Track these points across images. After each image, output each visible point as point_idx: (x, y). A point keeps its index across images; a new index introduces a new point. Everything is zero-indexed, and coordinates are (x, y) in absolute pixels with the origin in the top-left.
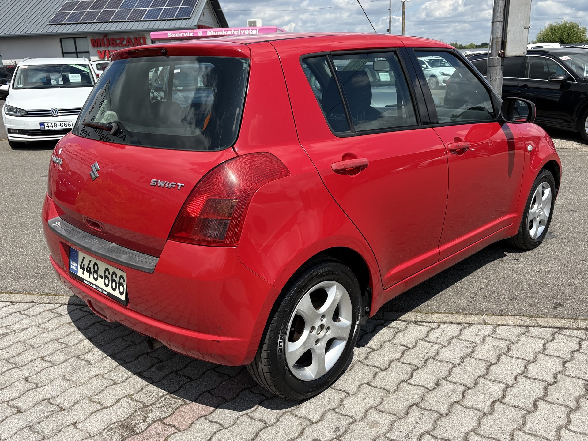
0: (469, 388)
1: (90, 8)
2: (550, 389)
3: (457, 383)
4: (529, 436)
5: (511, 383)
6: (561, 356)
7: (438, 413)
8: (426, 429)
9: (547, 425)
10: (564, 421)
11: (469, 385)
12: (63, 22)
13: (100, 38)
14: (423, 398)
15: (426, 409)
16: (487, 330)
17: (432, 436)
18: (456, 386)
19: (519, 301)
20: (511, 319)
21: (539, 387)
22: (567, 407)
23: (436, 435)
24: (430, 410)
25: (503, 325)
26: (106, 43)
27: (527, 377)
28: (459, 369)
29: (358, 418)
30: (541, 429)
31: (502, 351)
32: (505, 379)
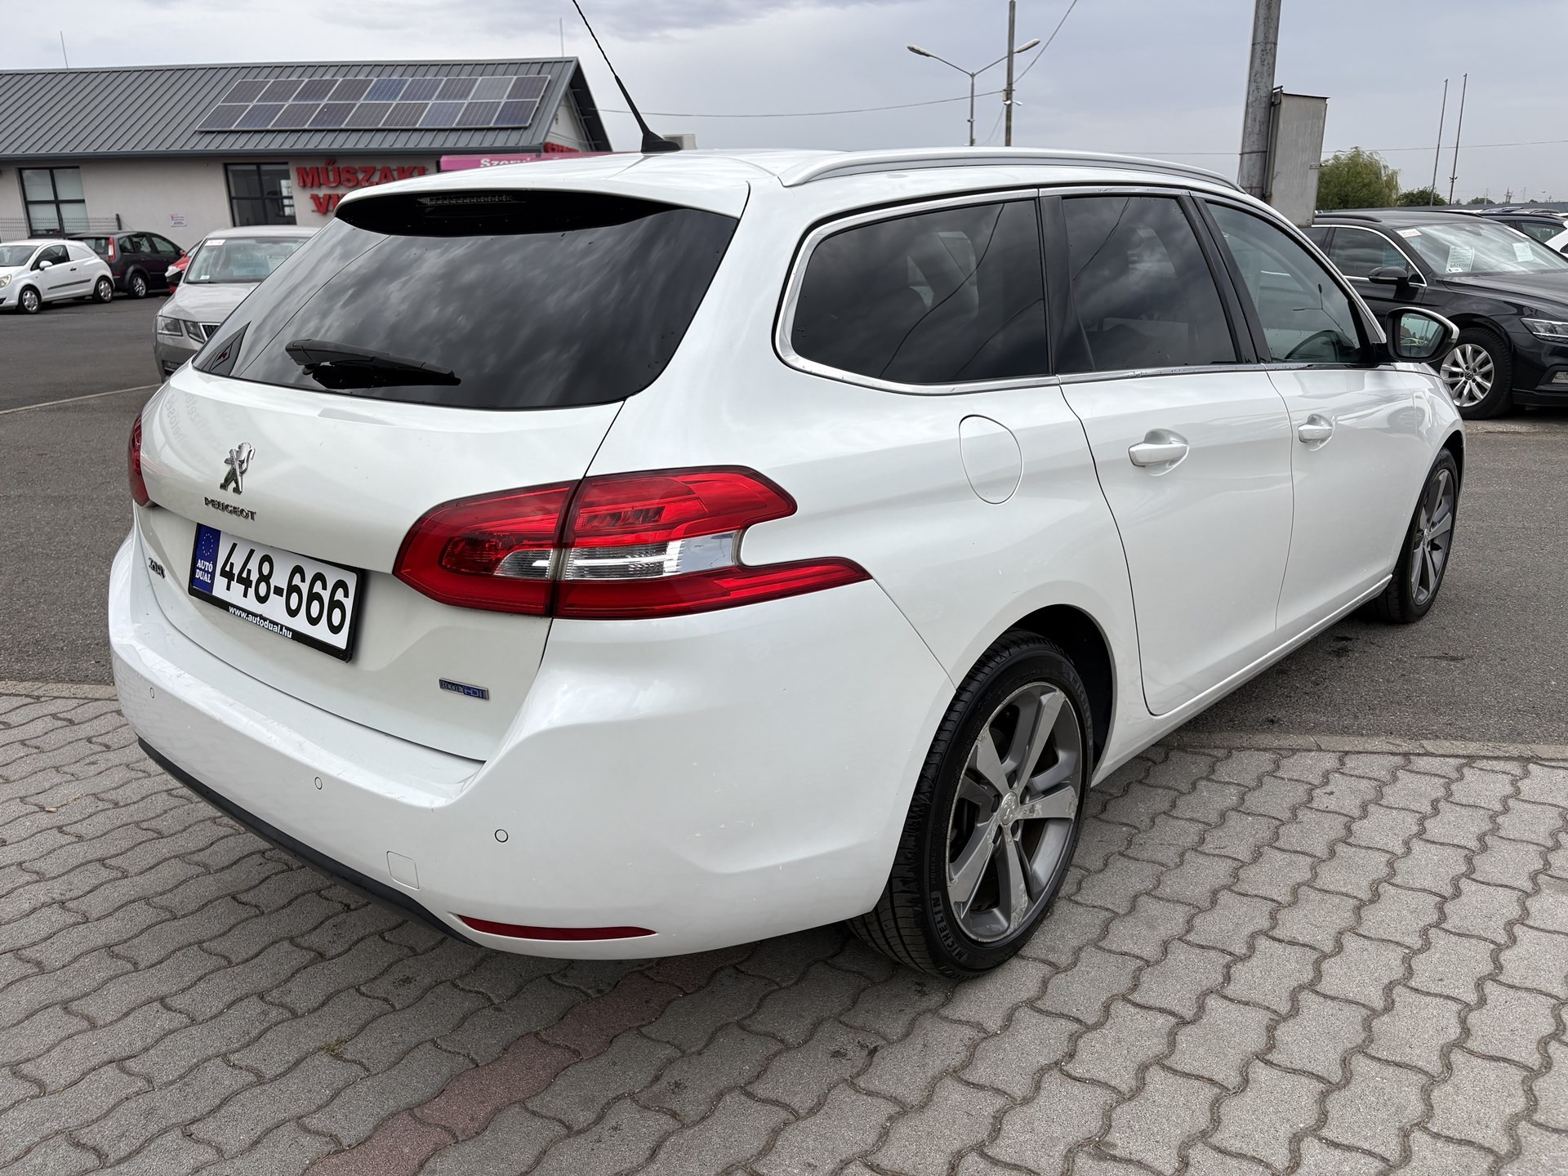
0: (1322, 861)
1: (294, 96)
2: (1477, 860)
3: (1296, 852)
4: (1457, 937)
5: (1399, 850)
6: (1482, 804)
7: (1273, 900)
8: (1259, 927)
9: (1486, 920)
10: (1515, 911)
11: (1319, 855)
12: (233, 128)
13: (319, 166)
14: (1235, 876)
15: (1247, 895)
16: (1329, 761)
17: (1274, 939)
18: (1295, 857)
21: (1455, 858)
22: (1514, 889)
23: (1280, 937)
24: (1257, 896)
25: (1357, 753)
26: (331, 178)
27: (1427, 841)
28: (1293, 829)
29: (1121, 911)
30: (1477, 926)
31: (1368, 797)
32: (1387, 844)
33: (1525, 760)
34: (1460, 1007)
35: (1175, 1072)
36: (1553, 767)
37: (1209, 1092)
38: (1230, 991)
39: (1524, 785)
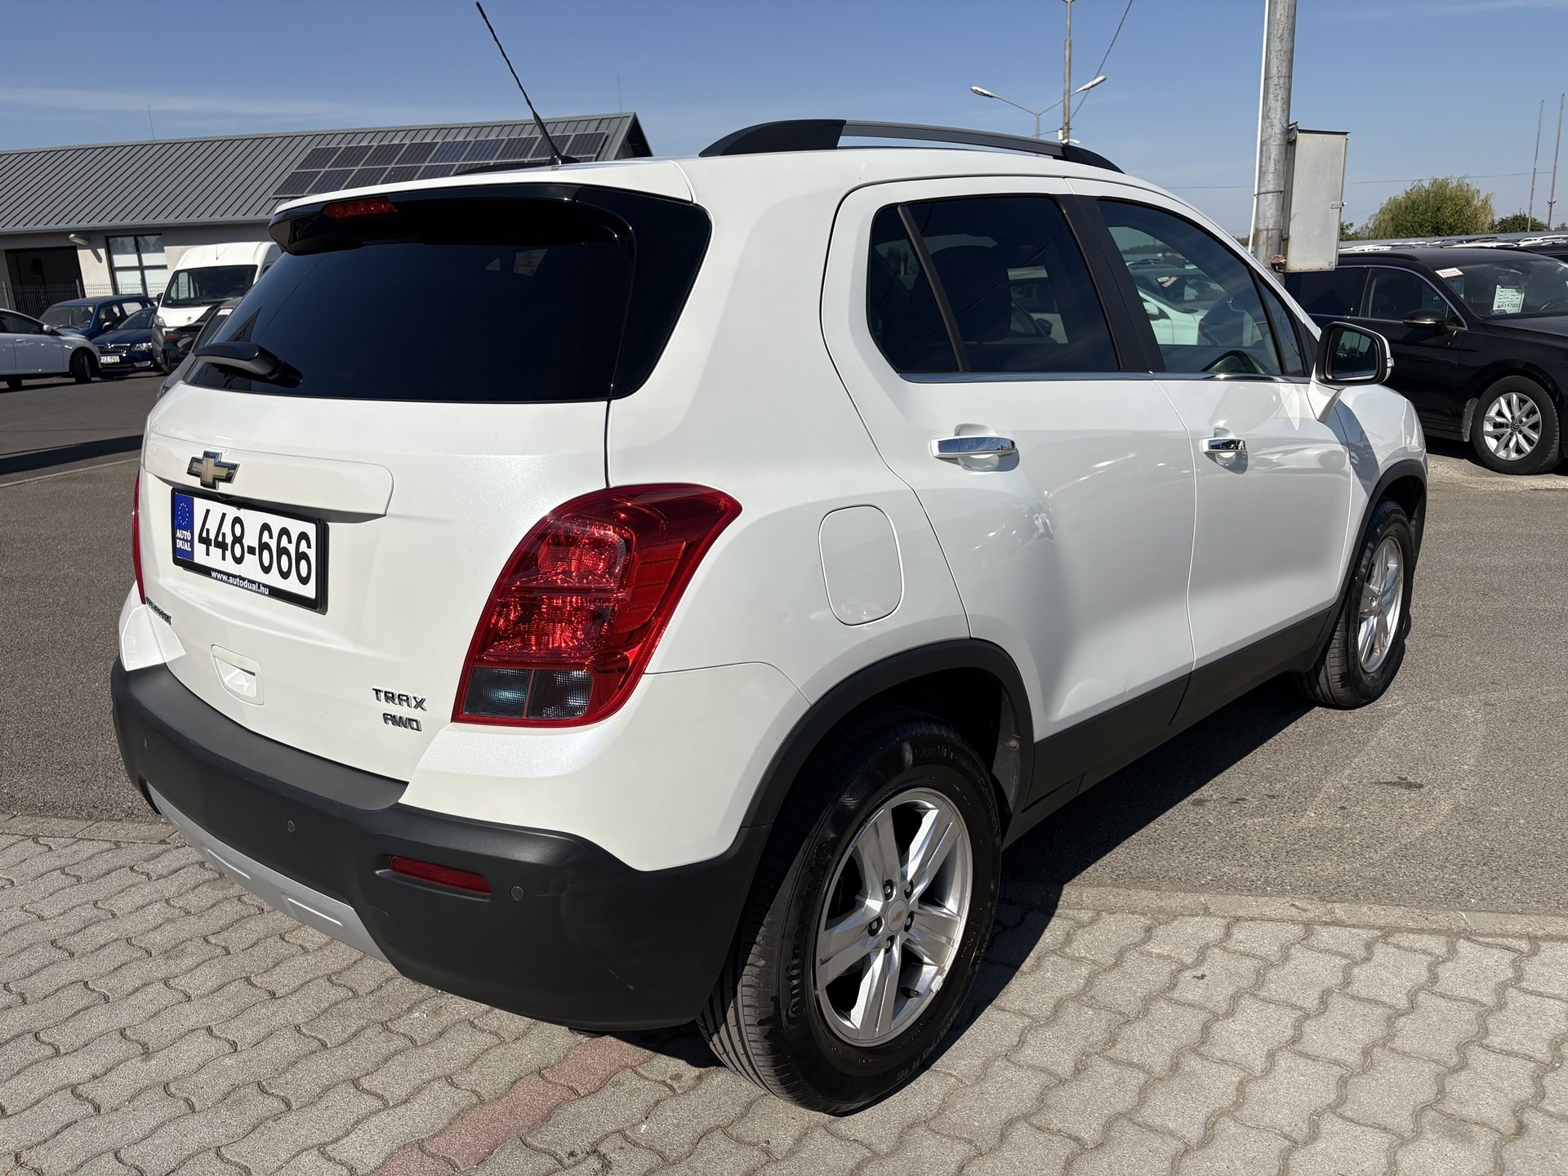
6: (1385, 999)
16: (1213, 929)
25: (1252, 919)
27: (1300, 1052)
28: (1137, 1030)
29: (884, 1148)
31: (1244, 984)
32: (1245, 1056)
33: (1454, 936)
36: (1488, 945)
39: (1445, 972)
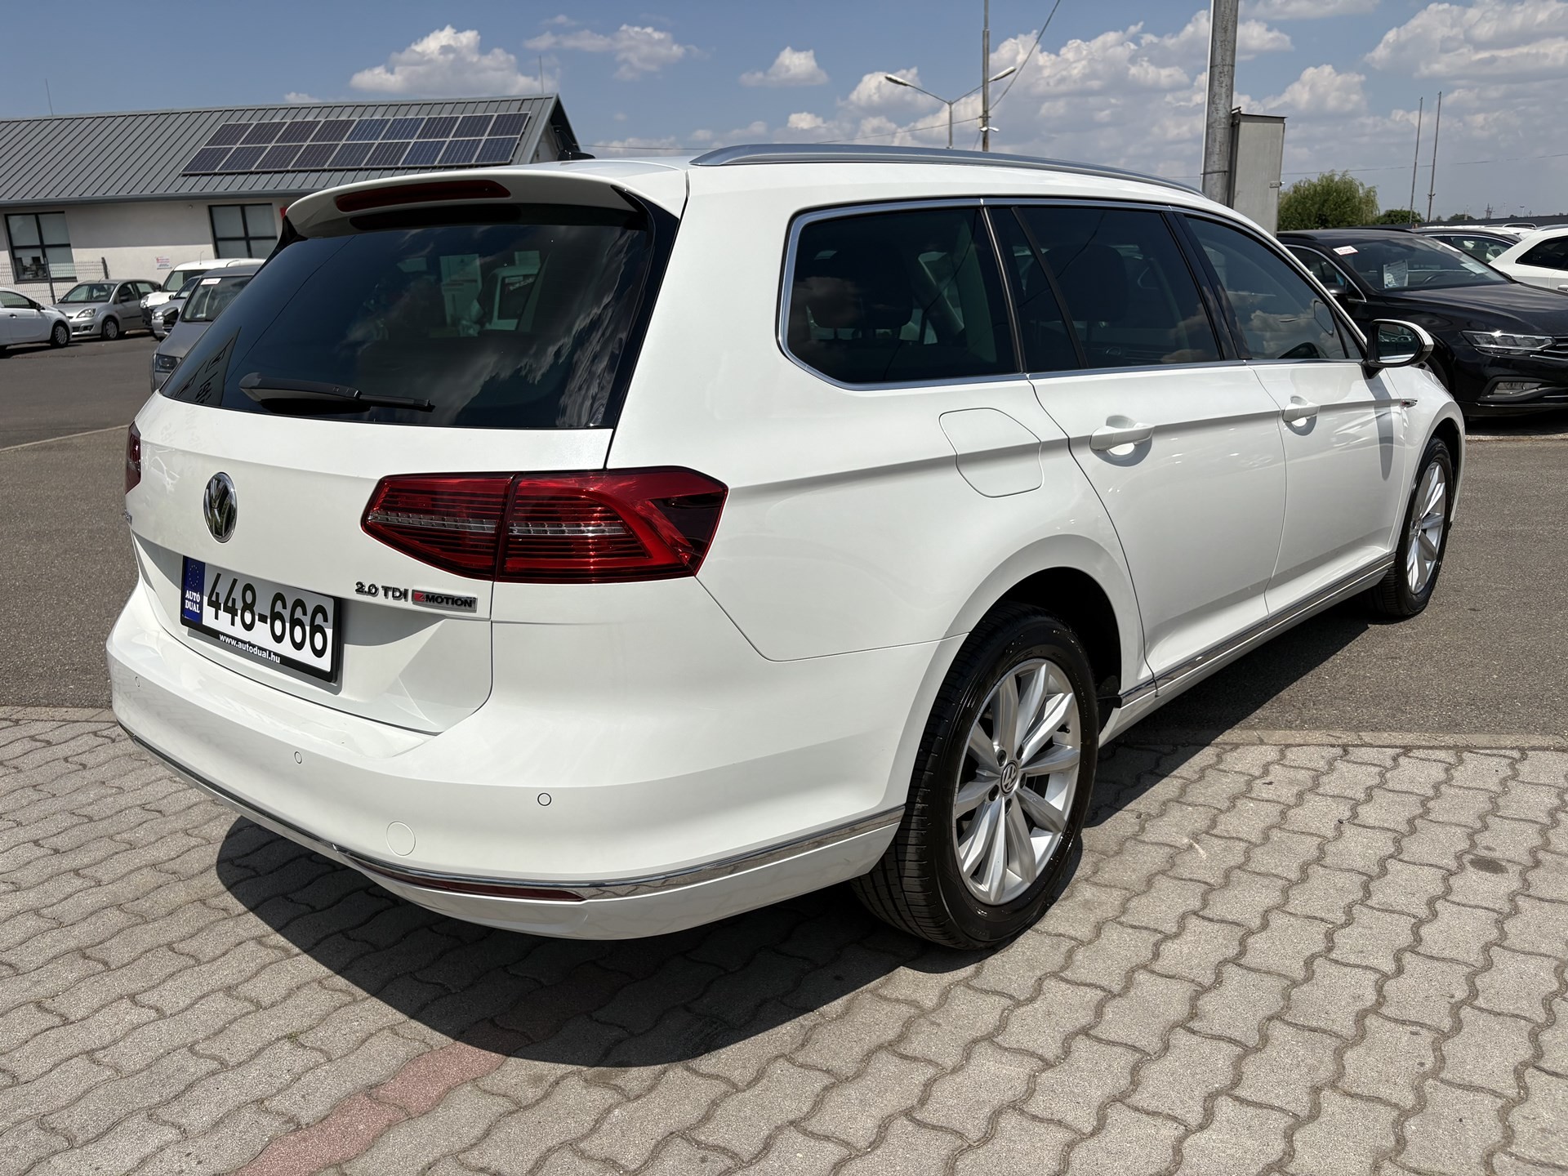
0: (1256, 846)
1: (276, 138)
4: (1380, 913)
6: (1416, 791)
8: (1190, 908)
9: (1409, 896)
10: (1439, 889)
11: (1253, 840)
12: (217, 170)
16: (1271, 754)
17: (1203, 918)
18: (1230, 843)
19: (1321, 707)
20: (1310, 734)
23: (1211, 916)
24: (1191, 880)
28: (1231, 817)
30: (1400, 901)
31: (1304, 786)
32: (1319, 829)
34: (1378, 976)
35: (1099, 1040)
36: (1486, 754)
37: (1132, 1058)
38: (1157, 967)
39: (1457, 772)
